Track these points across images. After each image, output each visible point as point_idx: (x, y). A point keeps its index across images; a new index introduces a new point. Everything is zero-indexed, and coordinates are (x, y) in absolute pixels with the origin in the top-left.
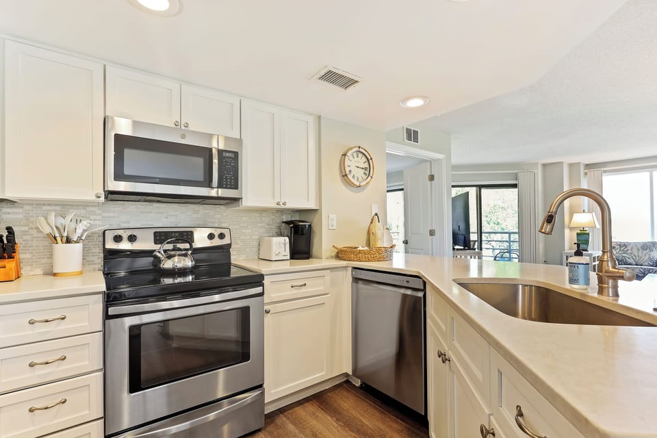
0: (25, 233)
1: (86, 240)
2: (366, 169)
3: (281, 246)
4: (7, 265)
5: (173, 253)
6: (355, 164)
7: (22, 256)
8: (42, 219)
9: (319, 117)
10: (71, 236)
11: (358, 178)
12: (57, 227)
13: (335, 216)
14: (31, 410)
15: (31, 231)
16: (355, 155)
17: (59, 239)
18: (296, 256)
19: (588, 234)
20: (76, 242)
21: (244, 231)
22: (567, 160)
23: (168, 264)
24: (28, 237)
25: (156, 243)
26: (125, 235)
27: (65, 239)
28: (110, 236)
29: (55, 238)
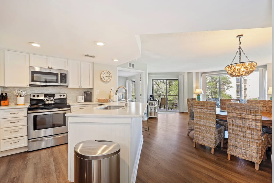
0: (10, 94)
1: (25, 96)
2: (109, 77)
3: (81, 98)
4: (6, 102)
5: (48, 100)
6: (105, 76)
7: (9, 100)
8: (14, 91)
9: (93, 63)
10: (21, 95)
11: (106, 80)
12: (18, 93)
13: (98, 90)
14: (11, 132)
15: (11, 94)
16: (105, 73)
17: (18, 96)
18: (86, 101)
19: (200, 96)
20: (23, 97)
21: (72, 94)
22: (195, 71)
23: (47, 103)
24: (11, 96)
25: (44, 97)
26: (36, 95)
27: (20, 96)
28: (32, 95)
29: (17, 96)
